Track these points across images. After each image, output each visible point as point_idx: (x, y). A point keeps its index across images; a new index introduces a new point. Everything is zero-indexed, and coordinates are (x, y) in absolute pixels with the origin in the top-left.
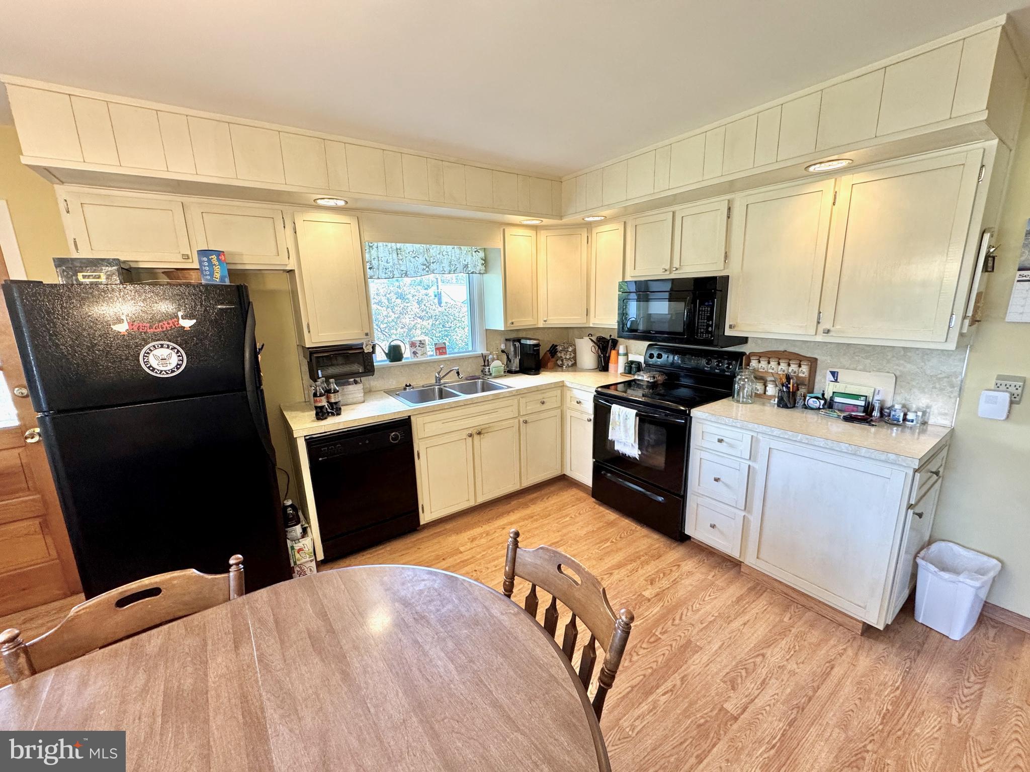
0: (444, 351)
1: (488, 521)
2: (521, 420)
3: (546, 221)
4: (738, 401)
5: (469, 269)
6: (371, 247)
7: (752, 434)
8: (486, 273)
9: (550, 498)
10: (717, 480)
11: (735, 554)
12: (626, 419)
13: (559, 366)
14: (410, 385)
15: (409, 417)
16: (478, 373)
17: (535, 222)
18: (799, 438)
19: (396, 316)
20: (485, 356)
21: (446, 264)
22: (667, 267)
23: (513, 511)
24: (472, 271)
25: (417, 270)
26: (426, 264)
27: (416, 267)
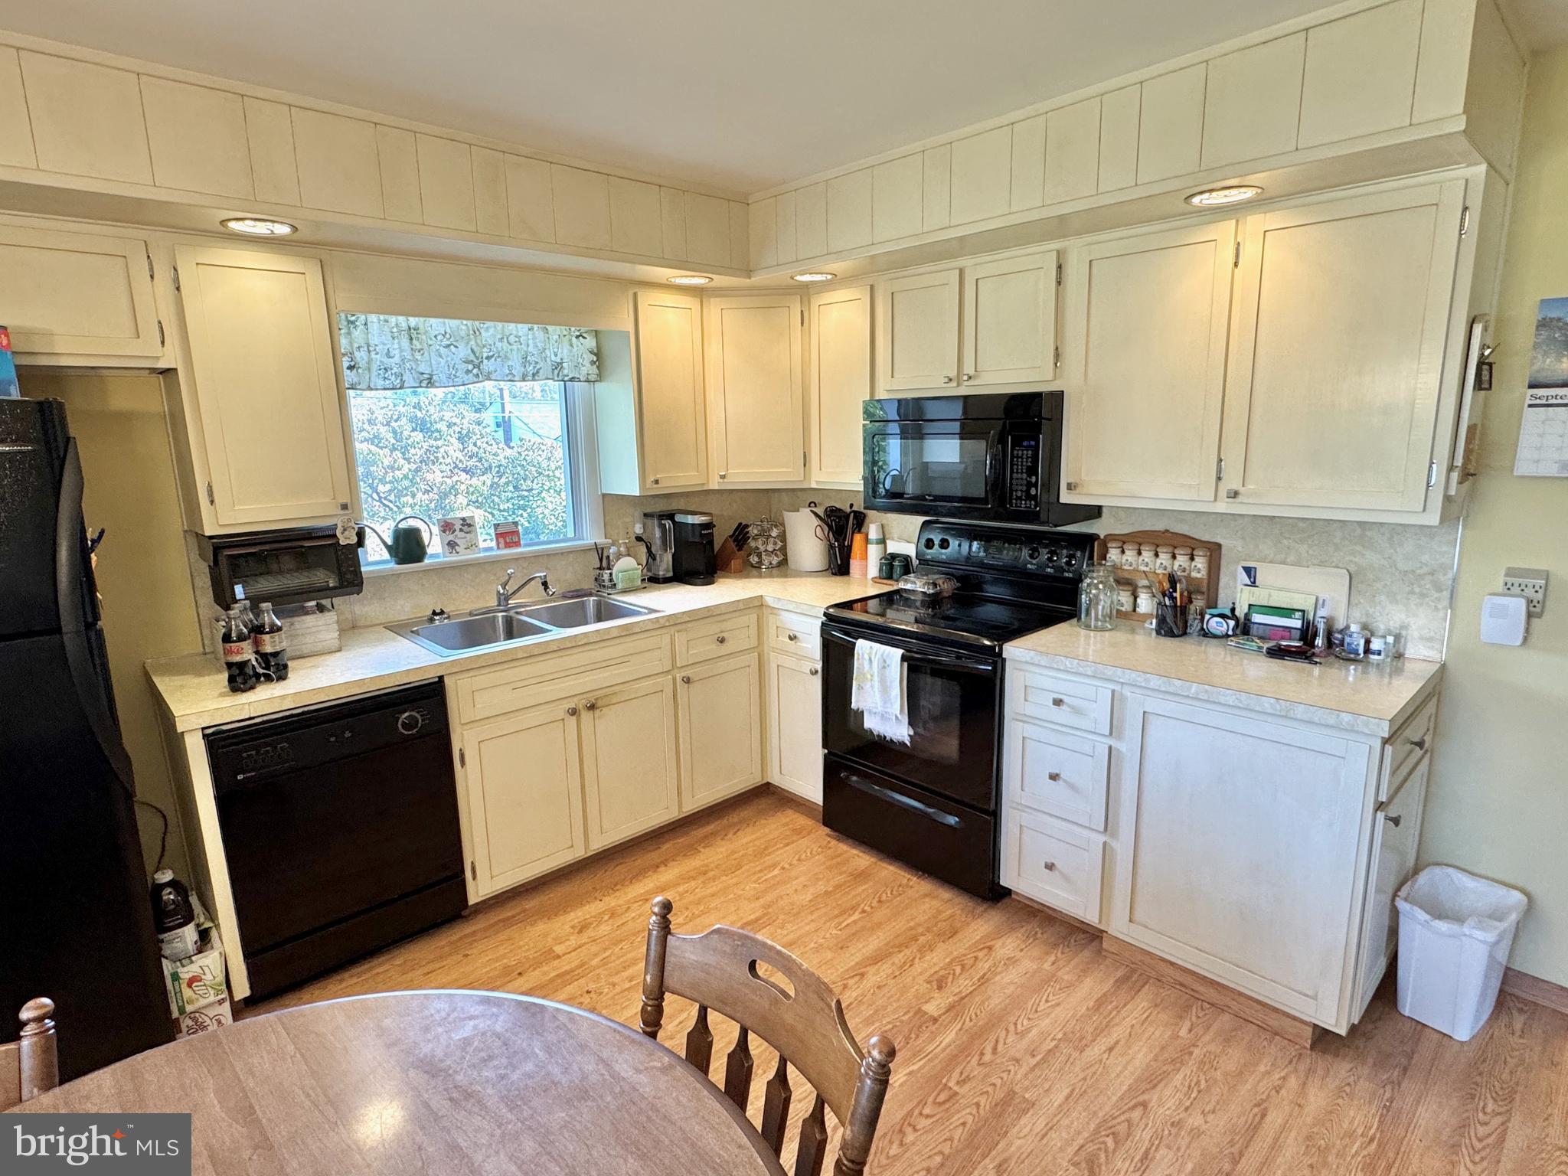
0: (515, 539)
1: (614, 888)
2: (679, 677)
3: (720, 280)
4: (1088, 627)
5: (566, 372)
6: (353, 322)
7: (1113, 688)
8: (600, 381)
9: (739, 833)
10: (1054, 777)
11: (1091, 917)
12: (884, 667)
13: (753, 566)
14: (442, 612)
15: (441, 678)
16: (589, 584)
17: (699, 281)
18: (1193, 690)
19: (413, 467)
20: (602, 549)
21: (515, 361)
22: (953, 374)
23: (665, 863)
24: (570, 376)
25: (454, 372)
26: (472, 361)
27: (451, 366)
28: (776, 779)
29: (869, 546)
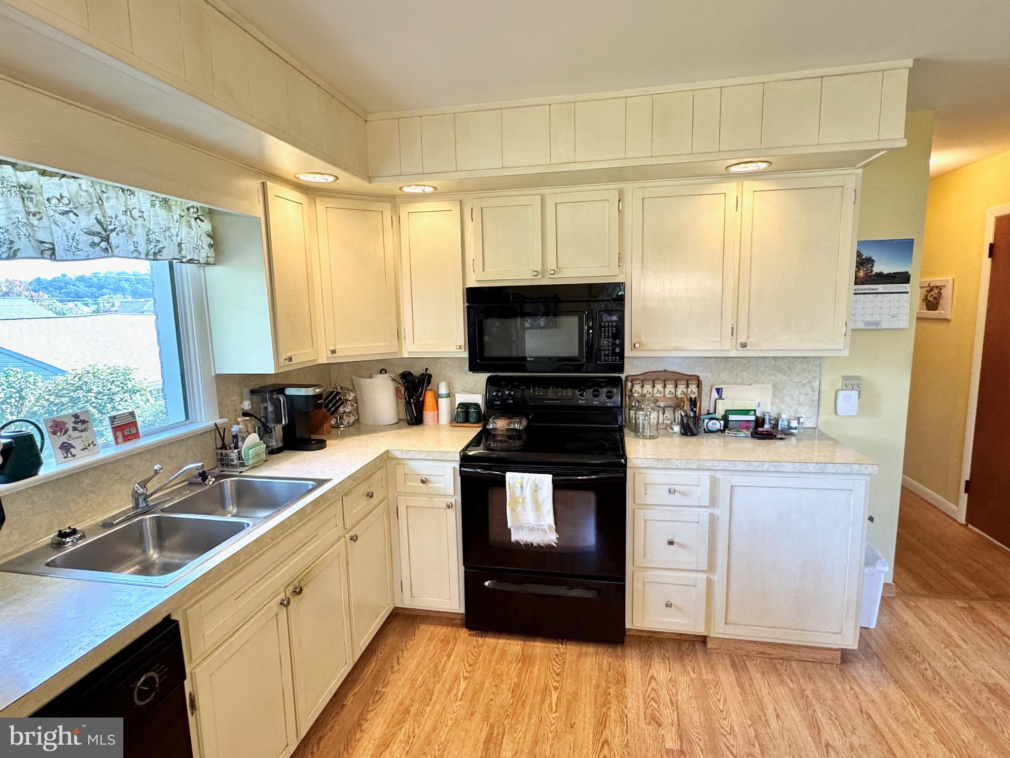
0: (134, 431)
2: (347, 537)
4: (644, 437)
7: (709, 474)
10: (671, 543)
11: (700, 630)
12: (536, 491)
20: (224, 430)
21: (140, 237)
22: (539, 269)
24: (188, 258)
25: (74, 244)
26: (99, 233)
27: (70, 237)
28: (408, 602)
29: (440, 400)
